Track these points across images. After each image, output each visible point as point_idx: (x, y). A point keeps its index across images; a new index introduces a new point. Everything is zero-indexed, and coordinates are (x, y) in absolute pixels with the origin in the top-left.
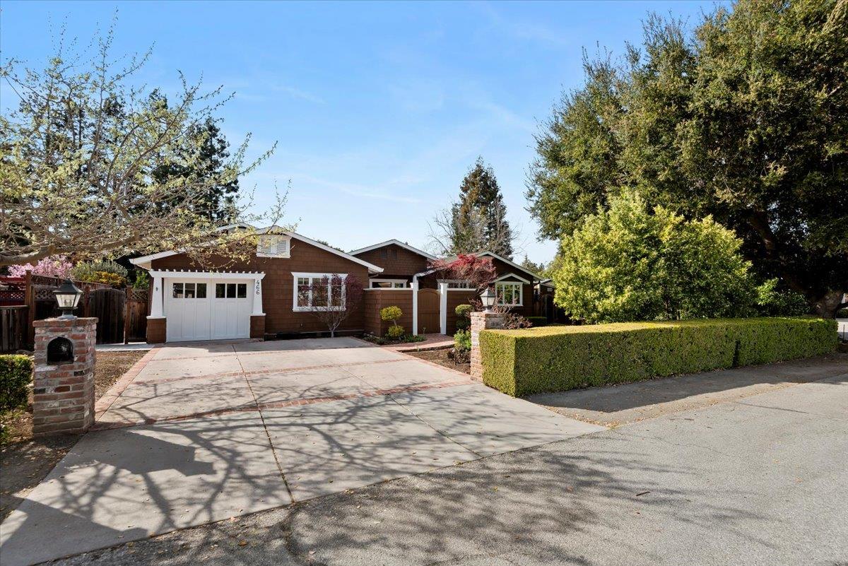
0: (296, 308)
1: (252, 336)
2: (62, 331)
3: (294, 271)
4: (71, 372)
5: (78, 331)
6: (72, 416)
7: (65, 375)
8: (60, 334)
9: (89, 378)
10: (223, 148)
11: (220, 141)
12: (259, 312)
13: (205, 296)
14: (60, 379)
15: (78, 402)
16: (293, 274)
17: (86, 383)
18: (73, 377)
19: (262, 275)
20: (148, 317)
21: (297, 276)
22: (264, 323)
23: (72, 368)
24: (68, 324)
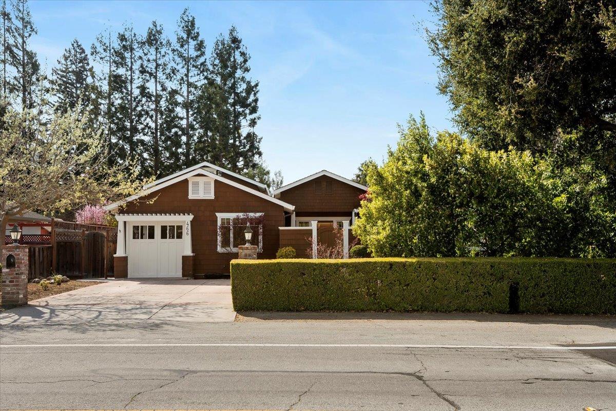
0: (220, 249)
1: (184, 275)
2: (11, 251)
3: (218, 212)
4: (15, 273)
5: (17, 251)
6: (15, 296)
7: (12, 274)
8: (11, 253)
9: (23, 278)
10: (245, 61)
11: (243, 54)
12: (189, 252)
13: (153, 238)
14: (11, 276)
15: (17, 289)
16: (217, 214)
17: (20, 280)
18: (15, 276)
19: (191, 217)
20: (115, 256)
21: (220, 216)
22: (191, 262)
23: (15, 271)
24: (13, 247)
